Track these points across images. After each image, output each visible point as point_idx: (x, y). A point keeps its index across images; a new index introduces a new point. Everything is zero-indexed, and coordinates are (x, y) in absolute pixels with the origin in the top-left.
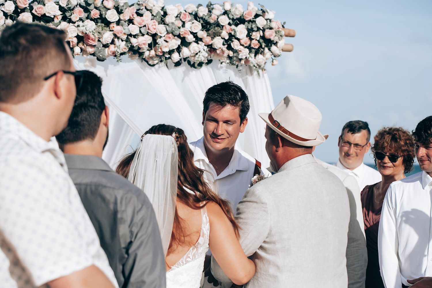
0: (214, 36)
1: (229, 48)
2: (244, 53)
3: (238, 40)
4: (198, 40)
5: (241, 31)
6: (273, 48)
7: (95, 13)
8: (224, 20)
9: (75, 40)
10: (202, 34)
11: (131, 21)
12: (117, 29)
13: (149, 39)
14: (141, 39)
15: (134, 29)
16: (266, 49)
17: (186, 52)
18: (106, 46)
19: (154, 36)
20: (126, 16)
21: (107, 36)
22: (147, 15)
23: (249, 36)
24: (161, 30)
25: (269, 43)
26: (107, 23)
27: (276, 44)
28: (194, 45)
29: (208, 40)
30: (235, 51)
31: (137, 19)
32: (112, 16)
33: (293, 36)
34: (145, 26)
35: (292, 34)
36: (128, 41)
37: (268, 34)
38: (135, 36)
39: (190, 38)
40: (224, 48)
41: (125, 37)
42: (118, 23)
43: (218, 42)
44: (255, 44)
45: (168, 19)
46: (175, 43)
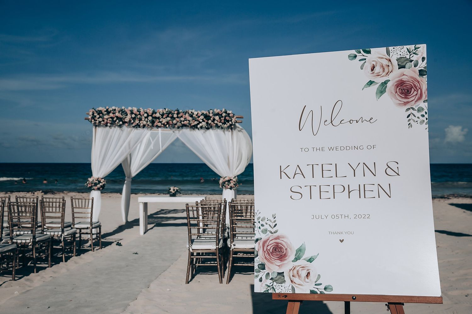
0: (208, 120)
1: (214, 123)
2: (220, 124)
3: (217, 120)
4: (203, 121)
5: (217, 118)
6: (230, 122)
7: (170, 115)
8: (211, 115)
9: (166, 123)
10: (204, 119)
11: (182, 117)
12: (177, 119)
13: (188, 122)
14: (185, 122)
15: (182, 119)
16: (227, 123)
17: (201, 125)
18: (176, 124)
19: (189, 121)
20: (180, 115)
21: (175, 122)
22: (187, 115)
23: (220, 118)
24: (190, 119)
25: (228, 121)
26: (175, 118)
27: (231, 121)
28: (203, 123)
29: (206, 121)
30: (216, 124)
31: (184, 115)
32: (175, 116)
33: (243, 118)
34: (186, 118)
35: (242, 117)
36: (181, 122)
37: (227, 118)
38: (184, 121)
39: (201, 121)
40: (212, 123)
41: (180, 122)
42: (178, 117)
43: (210, 122)
44: (223, 121)
45: (194, 116)
46: (196, 123)
